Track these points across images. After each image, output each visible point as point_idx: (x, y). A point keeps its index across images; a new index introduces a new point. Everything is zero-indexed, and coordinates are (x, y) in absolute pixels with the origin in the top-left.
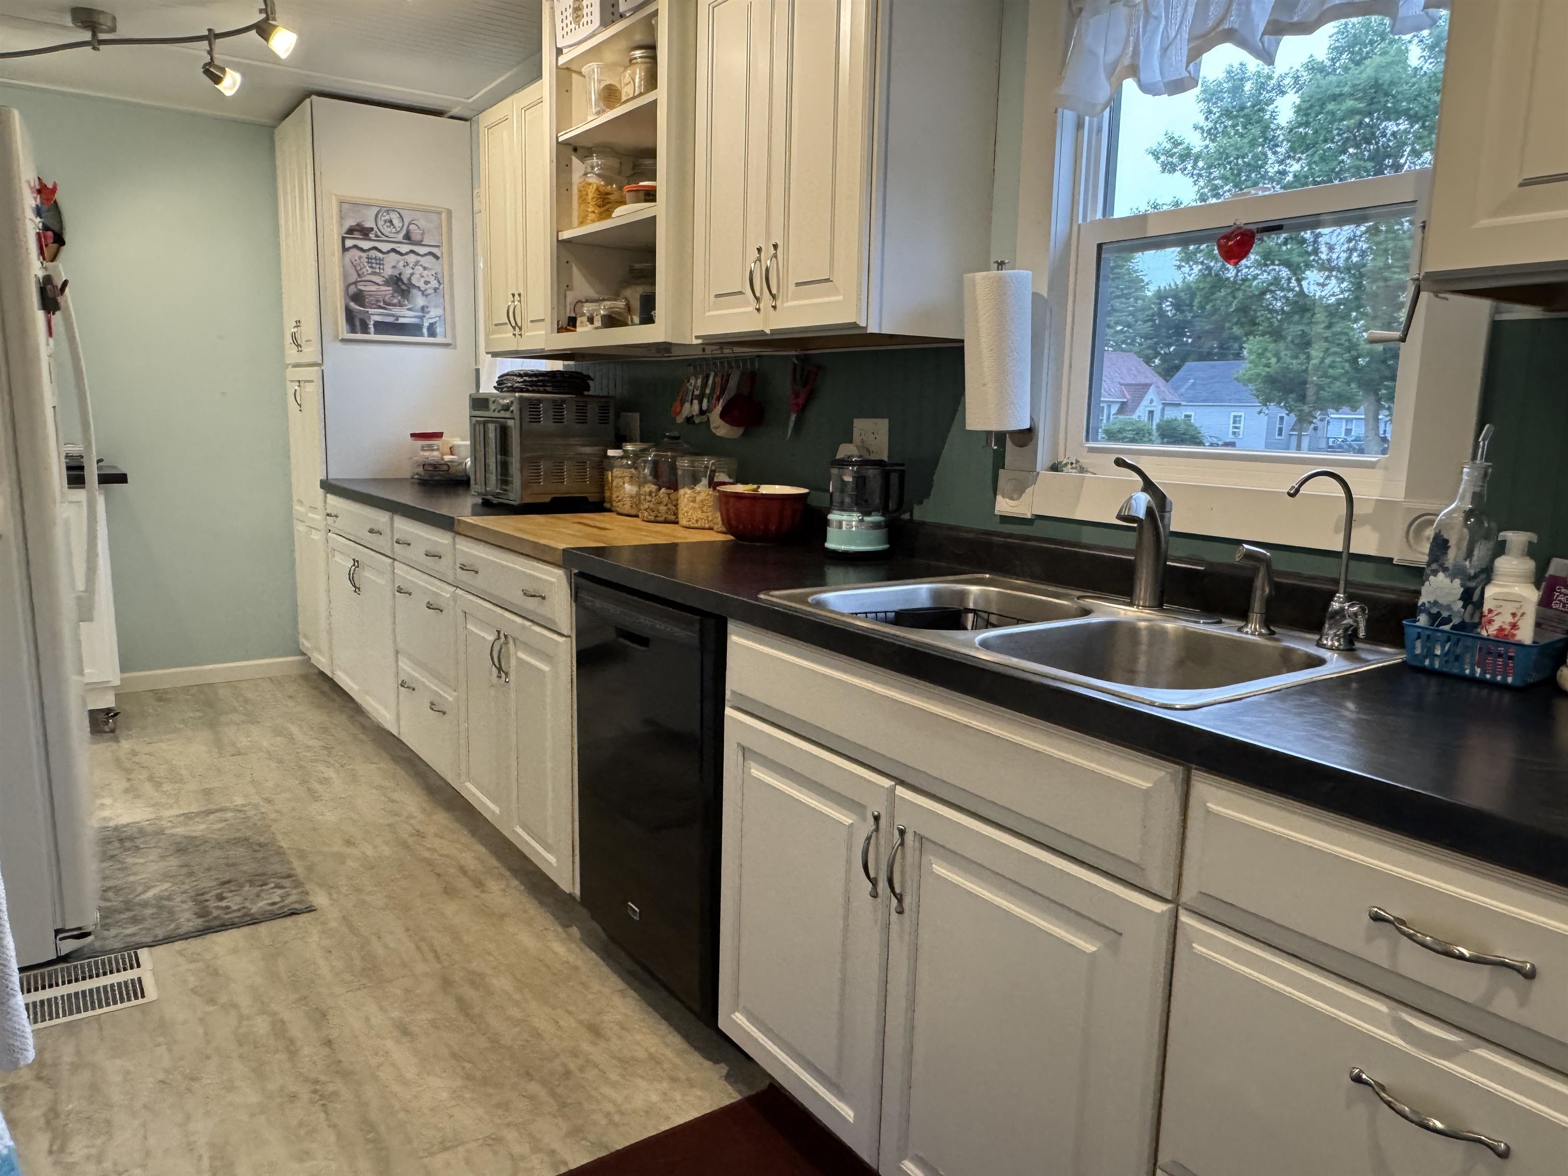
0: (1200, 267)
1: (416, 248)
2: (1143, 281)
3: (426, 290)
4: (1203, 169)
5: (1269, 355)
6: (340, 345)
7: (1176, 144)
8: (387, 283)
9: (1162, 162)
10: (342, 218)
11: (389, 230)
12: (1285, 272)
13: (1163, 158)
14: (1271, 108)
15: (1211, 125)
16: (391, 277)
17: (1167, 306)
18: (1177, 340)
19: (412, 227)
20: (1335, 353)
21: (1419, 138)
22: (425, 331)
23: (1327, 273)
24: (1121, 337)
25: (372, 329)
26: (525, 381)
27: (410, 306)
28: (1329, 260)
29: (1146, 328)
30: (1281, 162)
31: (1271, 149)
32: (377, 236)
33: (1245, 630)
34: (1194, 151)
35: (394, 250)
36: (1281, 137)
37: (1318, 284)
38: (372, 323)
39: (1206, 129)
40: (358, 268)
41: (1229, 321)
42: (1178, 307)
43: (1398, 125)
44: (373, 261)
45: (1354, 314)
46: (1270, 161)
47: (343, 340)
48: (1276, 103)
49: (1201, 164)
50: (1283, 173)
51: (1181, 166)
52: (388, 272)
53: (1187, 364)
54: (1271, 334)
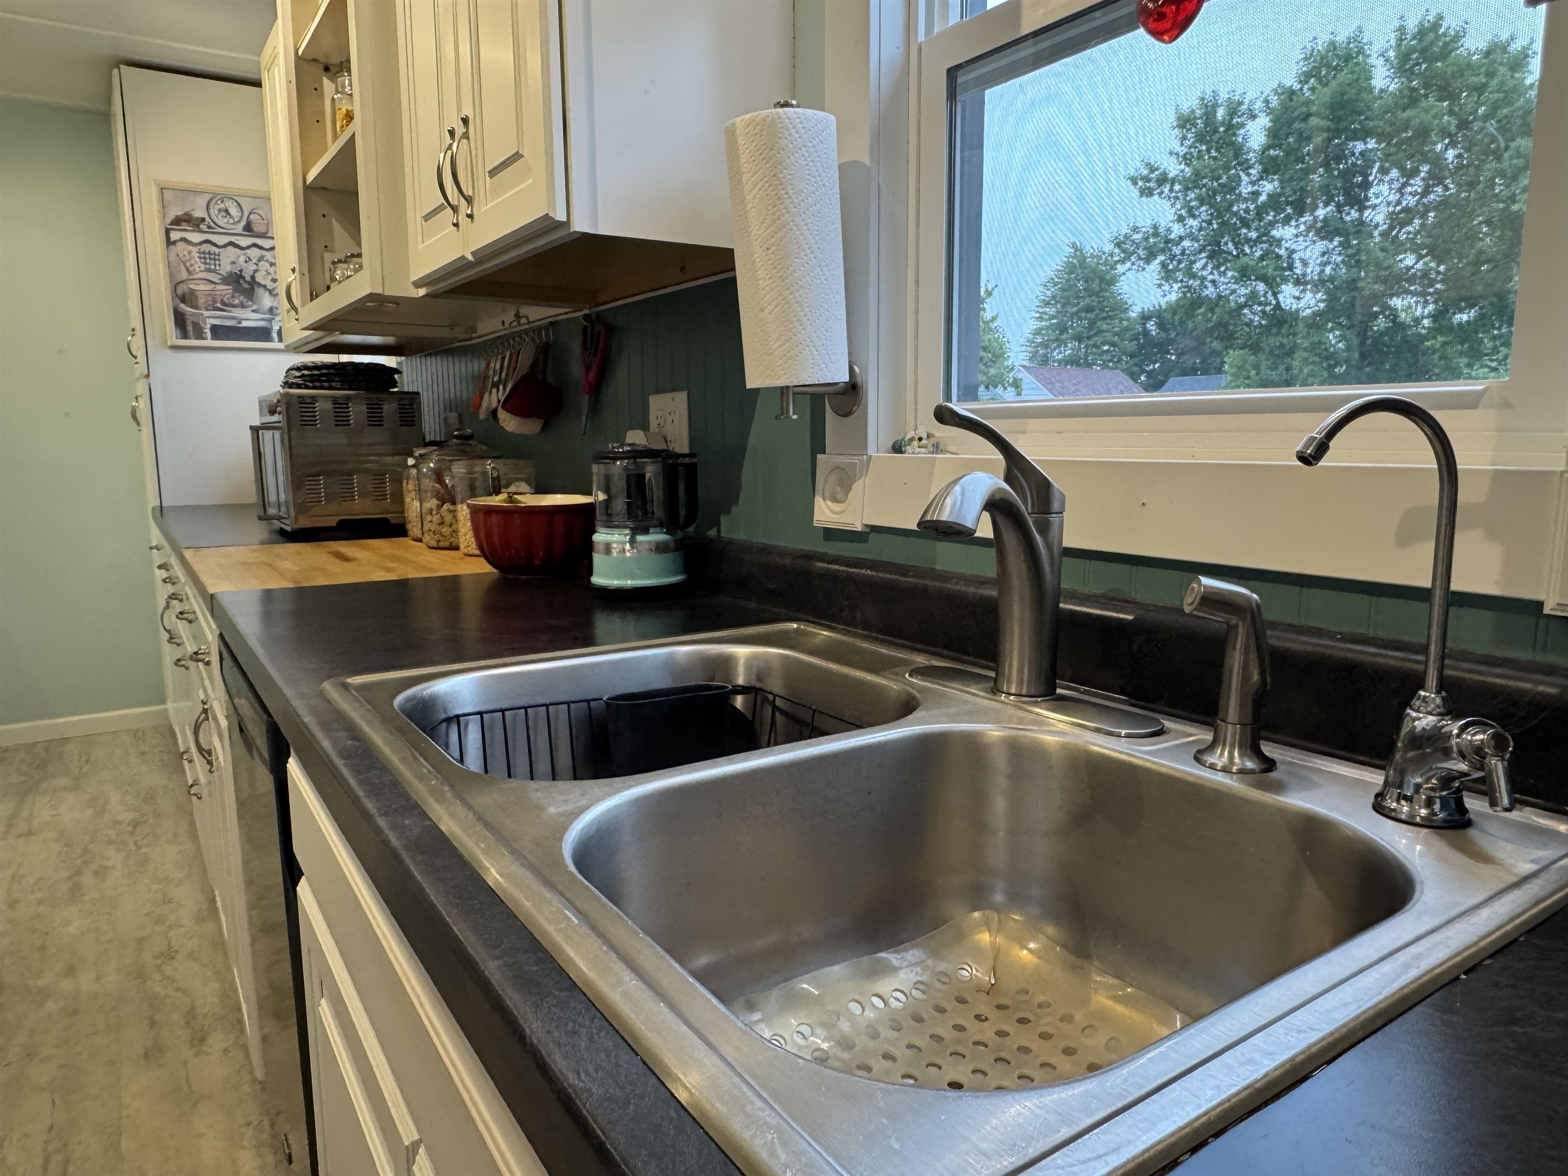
0: (1180, 285)
1: (259, 241)
2: (1126, 303)
3: (274, 289)
4: (1180, 191)
5: (1248, 367)
6: (170, 353)
7: (1153, 170)
8: (226, 280)
9: (1141, 187)
10: (163, 206)
11: (225, 220)
12: (1261, 287)
13: (1140, 183)
14: (1242, 132)
15: (1186, 150)
16: (230, 274)
17: (1151, 326)
18: (1161, 358)
19: (252, 217)
20: (1314, 362)
21: (1387, 156)
22: (275, 335)
23: (1301, 288)
24: (1107, 357)
25: (209, 334)
26: (302, 376)
27: (255, 307)
28: (1304, 275)
29: (1132, 346)
30: (1253, 183)
31: (1244, 171)
32: (209, 227)
33: (1210, 760)
34: (1171, 175)
35: (231, 244)
36: (1253, 160)
37: (1295, 298)
38: (209, 326)
39: (1181, 154)
40: (188, 264)
41: (1211, 336)
42: (1161, 326)
43: (1366, 143)
44: (207, 256)
45: (1330, 325)
46: (1243, 183)
47: (174, 348)
48: (1247, 127)
49: (1177, 187)
50: (1256, 194)
51: (1158, 191)
52: (226, 268)
53: (1171, 379)
54: (1251, 347)
